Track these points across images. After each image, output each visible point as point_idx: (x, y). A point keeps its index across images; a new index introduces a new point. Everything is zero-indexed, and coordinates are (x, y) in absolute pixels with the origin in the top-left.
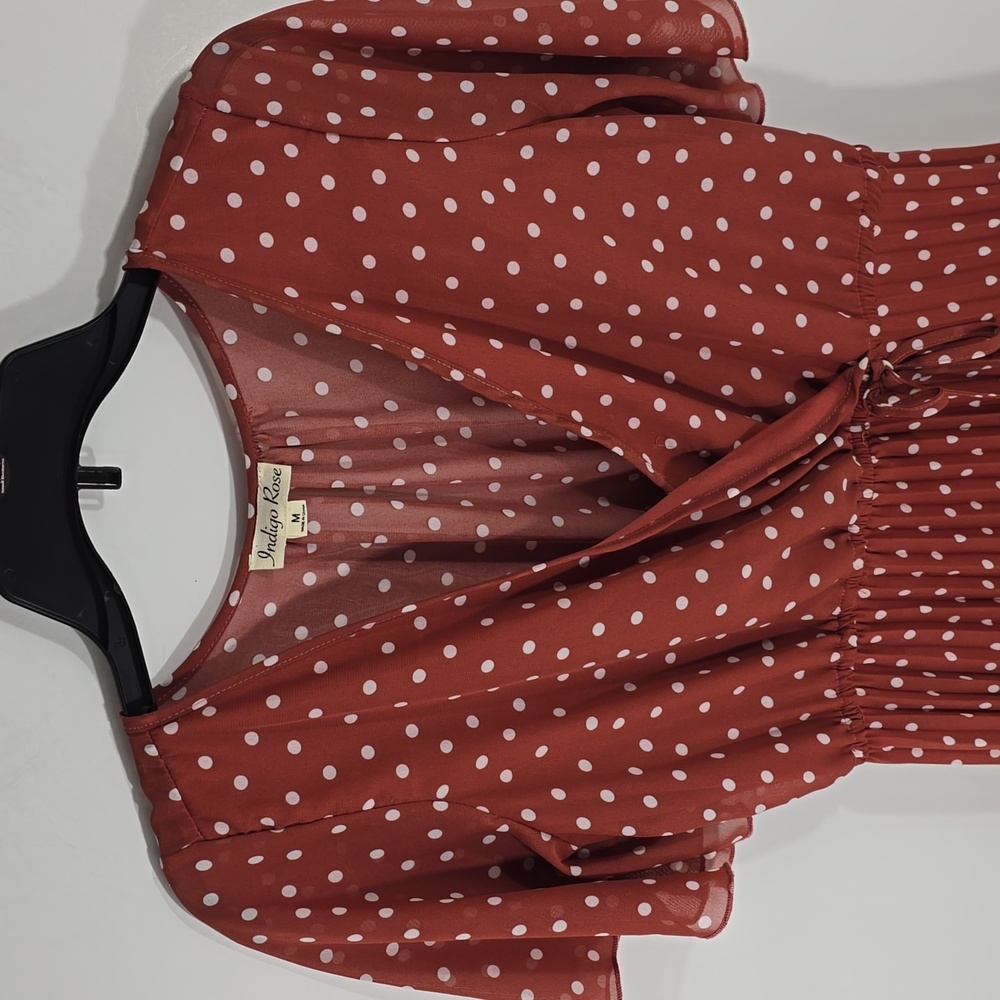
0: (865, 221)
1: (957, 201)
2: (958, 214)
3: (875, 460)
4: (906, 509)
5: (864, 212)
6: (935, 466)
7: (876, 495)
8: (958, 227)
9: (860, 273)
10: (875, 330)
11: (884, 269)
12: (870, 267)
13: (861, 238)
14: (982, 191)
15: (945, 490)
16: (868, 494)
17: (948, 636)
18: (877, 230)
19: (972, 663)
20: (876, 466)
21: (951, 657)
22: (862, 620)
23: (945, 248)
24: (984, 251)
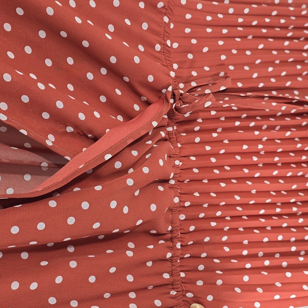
0: (166, 19)
1: (209, 18)
2: (209, 25)
3: (179, 145)
4: (196, 171)
5: (165, 14)
6: (208, 148)
7: (181, 163)
8: (209, 30)
9: (164, 45)
10: (173, 74)
11: (175, 45)
12: (169, 43)
13: (164, 27)
14: (220, 16)
15: (213, 160)
16: (177, 162)
17: (225, 238)
18: (172, 26)
19: (236, 252)
20: (180, 148)
21: (227, 249)
22: (183, 232)
23: (204, 39)
24: (221, 43)
